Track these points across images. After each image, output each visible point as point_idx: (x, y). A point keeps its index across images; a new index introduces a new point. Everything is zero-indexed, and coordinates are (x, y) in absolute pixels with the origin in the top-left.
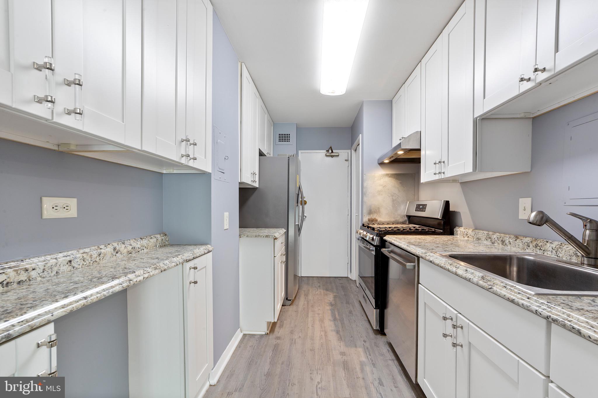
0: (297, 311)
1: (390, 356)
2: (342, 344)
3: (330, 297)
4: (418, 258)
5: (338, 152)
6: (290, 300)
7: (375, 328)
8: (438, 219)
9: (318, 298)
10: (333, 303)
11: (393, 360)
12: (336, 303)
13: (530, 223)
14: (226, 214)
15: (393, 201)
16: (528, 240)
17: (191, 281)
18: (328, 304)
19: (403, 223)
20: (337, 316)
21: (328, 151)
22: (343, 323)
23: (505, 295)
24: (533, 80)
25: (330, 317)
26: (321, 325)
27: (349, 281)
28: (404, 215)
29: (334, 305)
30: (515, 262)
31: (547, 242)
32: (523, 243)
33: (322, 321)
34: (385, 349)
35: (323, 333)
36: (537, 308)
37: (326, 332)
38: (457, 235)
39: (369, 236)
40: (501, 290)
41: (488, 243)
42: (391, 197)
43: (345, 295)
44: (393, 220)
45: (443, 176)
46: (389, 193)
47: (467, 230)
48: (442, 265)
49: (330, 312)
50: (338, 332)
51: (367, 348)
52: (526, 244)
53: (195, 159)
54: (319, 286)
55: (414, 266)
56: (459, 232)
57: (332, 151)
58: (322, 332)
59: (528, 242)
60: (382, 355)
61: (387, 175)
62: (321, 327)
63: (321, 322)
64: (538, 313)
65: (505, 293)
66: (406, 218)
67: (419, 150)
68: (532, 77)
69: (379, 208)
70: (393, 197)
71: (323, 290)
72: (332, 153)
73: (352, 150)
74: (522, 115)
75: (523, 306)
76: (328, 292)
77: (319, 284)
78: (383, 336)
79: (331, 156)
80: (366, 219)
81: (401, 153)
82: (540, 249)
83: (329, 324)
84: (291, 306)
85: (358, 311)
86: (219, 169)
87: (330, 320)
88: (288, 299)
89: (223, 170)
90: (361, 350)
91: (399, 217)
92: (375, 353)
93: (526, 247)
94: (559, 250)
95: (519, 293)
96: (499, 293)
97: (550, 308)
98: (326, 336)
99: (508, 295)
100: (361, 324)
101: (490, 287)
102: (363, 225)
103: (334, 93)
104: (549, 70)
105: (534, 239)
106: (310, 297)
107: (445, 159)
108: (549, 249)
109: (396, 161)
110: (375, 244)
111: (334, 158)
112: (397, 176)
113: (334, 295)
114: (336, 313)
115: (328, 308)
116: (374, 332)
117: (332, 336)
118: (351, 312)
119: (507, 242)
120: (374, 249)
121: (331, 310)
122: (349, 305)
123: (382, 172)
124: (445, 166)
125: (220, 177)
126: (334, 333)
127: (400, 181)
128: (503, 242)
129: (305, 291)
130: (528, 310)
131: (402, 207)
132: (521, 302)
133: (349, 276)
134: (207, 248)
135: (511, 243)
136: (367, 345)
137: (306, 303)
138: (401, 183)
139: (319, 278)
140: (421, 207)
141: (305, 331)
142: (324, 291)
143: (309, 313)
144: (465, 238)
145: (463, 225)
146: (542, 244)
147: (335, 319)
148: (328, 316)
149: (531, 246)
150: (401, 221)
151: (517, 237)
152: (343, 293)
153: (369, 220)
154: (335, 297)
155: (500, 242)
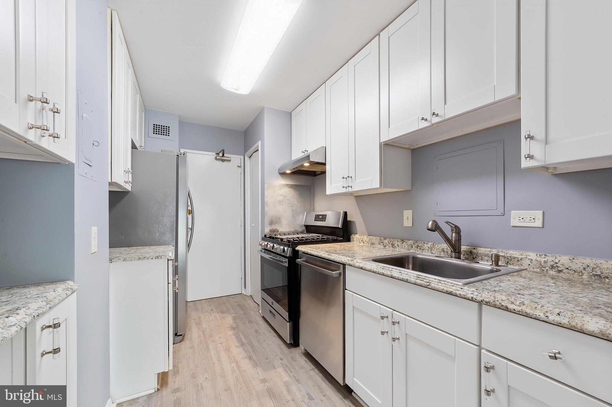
0: (192, 347)
1: (309, 366)
2: (259, 370)
3: (229, 320)
4: (344, 265)
5: (230, 157)
6: (182, 335)
7: (288, 342)
8: (339, 228)
9: (215, 324)
10: (234, 326)
11: (313, 369)
12: (237, 326)
13: (428, 230)
14: (94, 229)
15: (293, 211)
16: (411, 242)
17: (44, 351)
18: (229, 329)
19: (302, 233)
20: (243, 340)
21: (218, 154)
22: (252, 346)
23: (443, 289)
24: (429, 121)
25: (237, 344)
26: (229, 356)
27: (244, 297)
28: (303, 225)
29: (237, 328)
30: (411, 260)
31: (424, 243)
32: (408, 245)
33: (228, 350)
34: (303, 361)
35: (234, 365)
36: (472, 296)
37: (237, 363)
38: (354, 241)
39: (279, 248)
40: (437, 285)
41: (381, 246)
42: (291, 208)
43: (245, 314)
44: (293, 230)
45: (350, 190)
46: (289, 203)
47: (362, 237)
48: (375, 270)
49: (233, 337)
50: (250, 358)
51: (286, 366)
52: (410, 245)
53: (56, 137)
54: (212, 310)
55: (340, 274)
56: (355, 239)
57: (223, 155)
58: (232, 364)
59: (412, 244)
60: (302, 368)
61: (287, 185)
62: (230, 358)
63: (227, 352)
64: (474, 299)
65: (443, 288)
66: (304, 228)
67: (324, 164)
68: (429, 119)
69: (280, 218)
70: (293, 207)
71: (218, 313)
72: (222, 156)
73: (246, 157)
74: (407, 146)
75: (460, 297)
76: (225, 315)
77: (210, 308)
78: (296, 348)
79: (222, 160)
80: (267, 231)
81: (307, 164)
82: (420, 249)
83: (238, 352)
84: (182, 343)
85: (264, 328)
86: (86, 158)
87: (237, 347)
88: (178, 334)
89: (91, 162)
90: (280, 370)
91: (298, 227)
92: (295, 368)
93: (410, 248)
94: (433, 248)
95: (453, 286)
96: (438, 288)
97: (480, 293)
98: (238, 367)
99: (446, 289)
100: (272, 341)
101: (428, 284)
102: (265, 236)
103: (238, 90)
104: (441, 116)
105: (415, 241)
106: (204, 325)
107: (352, 174)
108: (426, 248)
109: (298, 172)
110: (288, 256)
111: (225, 163)
112: (295, 187)
113: (233, 317)
114: (242, 337)
115: (231, 333)
116: (287, 346)
117: (246, 365)
118: (257, 332)
119: (396, 245)
120: (287, 260)
121: (234, 334)
122: (253, 324)
123: (282, 181)
124: (352, 181)
125: (86, 171)
126: (247, 361)
127: (299, 192)
128: (393, 245)
129: (195, 319)
130: (465, 298)
131: (301, 217)
132: (458, 293)
133: (244, 292)
134: (69, 287)
135: (399, 245)
136: (285, 362)
137: (201, 333)
138: (299, 194)
139: (208, 301)
140: (321, 217)
141: (210, 369)
142: (220, 314)
143: (209, 345)
144: (361, 243)
145: (358, 233)
146: (421, 245)
147: (243, 345)
148: (234, 343)
149: (414, 247)
150: (300, 231)
151: (403, 241)
152: (242, 312)
153: (271, 231)
154: (234, 318)
155: (390, 245)
